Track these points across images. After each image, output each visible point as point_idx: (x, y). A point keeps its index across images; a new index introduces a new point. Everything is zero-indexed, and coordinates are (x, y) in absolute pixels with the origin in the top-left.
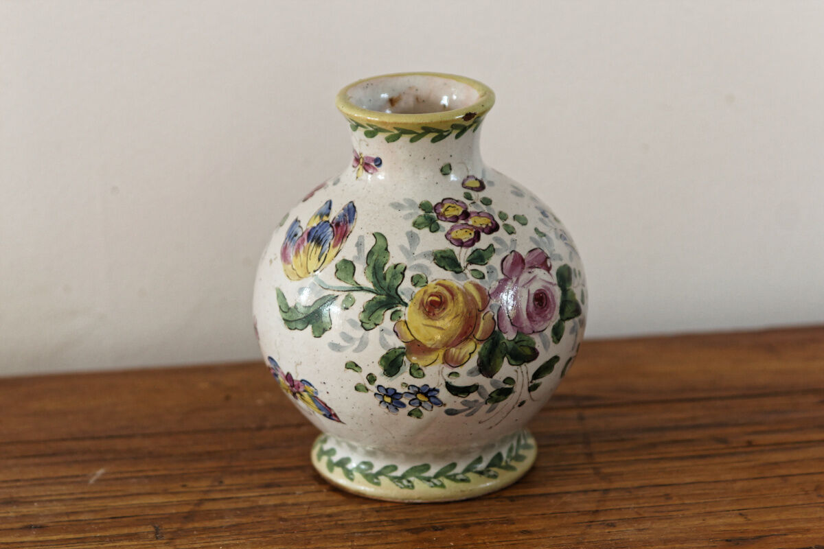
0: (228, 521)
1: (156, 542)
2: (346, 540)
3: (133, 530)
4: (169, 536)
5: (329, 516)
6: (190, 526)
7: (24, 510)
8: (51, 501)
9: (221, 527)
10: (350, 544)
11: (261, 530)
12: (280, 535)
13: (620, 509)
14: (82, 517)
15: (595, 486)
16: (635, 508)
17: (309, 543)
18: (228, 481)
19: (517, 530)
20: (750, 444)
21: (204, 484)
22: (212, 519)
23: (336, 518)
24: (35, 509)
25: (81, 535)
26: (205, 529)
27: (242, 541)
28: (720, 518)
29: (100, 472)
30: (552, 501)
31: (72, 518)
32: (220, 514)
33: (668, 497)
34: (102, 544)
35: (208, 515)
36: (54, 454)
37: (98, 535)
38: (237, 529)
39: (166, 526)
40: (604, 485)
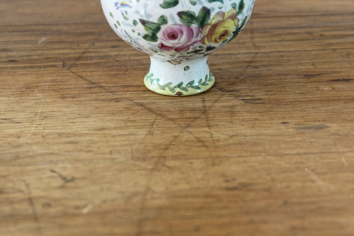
0: (94, 61)
1: (63, 68)
2: (143, 70)
3: (54, 64)
4: (69, 66)
5: (137, 60)
6: (78, 62)
7: (9, 54)
8: (21, 50)
9: (91, 63)
10: (144, 72)
11: (108, 65)
12: (115, 67)
13: (261, 61)
14: (33, 57)
15: (252, 51)
16: (268, 60)
17: (127, 71)
18: (97, 44)
19: (216, 68)
20: (322, 35)
21: (86, 45)
22: (87, 60)
23: (140, 61)
24: (14, 53)
25: (32, 65)
26: (84, 64)
27: (99, 69)
28: (303, 66)
29: (44, 39)
30: (233, 57)
31: (29, 58)
32: (91, 58)
33: (283, 56)
34: (40, 69)
35: (86, 58)
36: (25, 31)
37: (39, 65)
38: (98, 64)
39: (68, 62)
40: (256, 51)
